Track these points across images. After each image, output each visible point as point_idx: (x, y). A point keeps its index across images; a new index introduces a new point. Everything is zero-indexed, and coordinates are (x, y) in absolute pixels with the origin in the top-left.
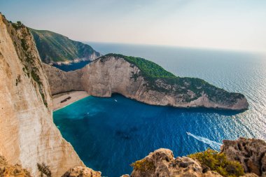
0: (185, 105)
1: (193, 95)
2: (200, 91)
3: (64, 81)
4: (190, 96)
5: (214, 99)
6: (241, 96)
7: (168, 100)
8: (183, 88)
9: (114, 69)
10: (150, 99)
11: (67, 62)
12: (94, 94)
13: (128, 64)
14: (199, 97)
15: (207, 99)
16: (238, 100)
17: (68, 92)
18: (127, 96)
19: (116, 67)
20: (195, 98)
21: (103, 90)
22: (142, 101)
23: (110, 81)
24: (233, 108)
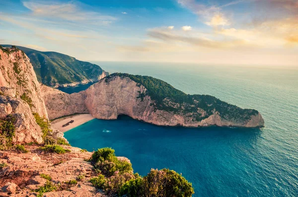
0: (196, 125)
1: (203, 113)
2: (212, 108)
3: (67, 104)
4: (200, 115)
5: (226, 116)
6: (255, 112)
7: (177, 120)
8: (193, 106)
9: (119, 90)
10: (158, 119)
11: (73, 84)
12: (99, 116)
13: (134, 83)
14: (210, 115)
15: (219, 117)
16: (252, 116)
17: (71, 115)
18: (134, 117)
19: (122, 87)
20: (206, 117)
21: (109, 111)
22: (150, 121)
23: (115, 102)
24: (247, 126)
